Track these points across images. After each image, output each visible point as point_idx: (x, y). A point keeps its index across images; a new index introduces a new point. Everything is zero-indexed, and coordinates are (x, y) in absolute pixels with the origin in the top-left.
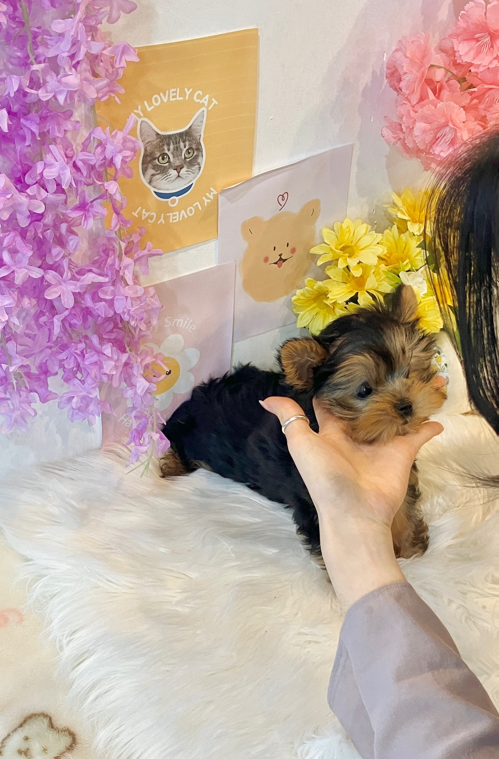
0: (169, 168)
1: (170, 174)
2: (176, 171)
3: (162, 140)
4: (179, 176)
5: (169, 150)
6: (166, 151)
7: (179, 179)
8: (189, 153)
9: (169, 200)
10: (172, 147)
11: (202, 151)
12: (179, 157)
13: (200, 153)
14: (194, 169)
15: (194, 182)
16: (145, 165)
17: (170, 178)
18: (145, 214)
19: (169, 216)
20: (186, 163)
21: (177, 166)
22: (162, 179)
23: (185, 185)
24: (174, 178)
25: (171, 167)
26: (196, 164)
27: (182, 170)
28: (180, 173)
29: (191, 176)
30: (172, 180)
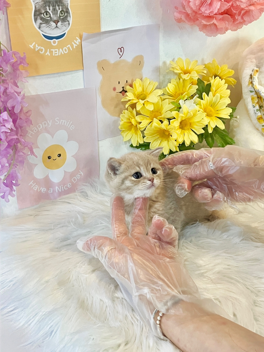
0: (50, 21)
1: (51, 24)
2: (54, 23)
3: (45, 3)
4: (57, 27)
5: (50, 10)
6: (48, 10)
7: (57, 28)
8: (62, 14)
9: (52, 41)
10: (51, 8)
11: (70, 14)
12: (56, 15)
13: (69, 15)
14: (66, 24)
15: (66, 32)
16: (36, 17)
17: (51, 27)
18: (38, 48)
19: (53, 51)
20: (61, 19)
21: (55, 20)
22: (47, 27)
23: (61, 33)
24: (54, 27)
25: (52, 21)
26: (66, 21)
27: (59, 23)
28: (58, 25)
29: (64, 28)
30: (53, 29)
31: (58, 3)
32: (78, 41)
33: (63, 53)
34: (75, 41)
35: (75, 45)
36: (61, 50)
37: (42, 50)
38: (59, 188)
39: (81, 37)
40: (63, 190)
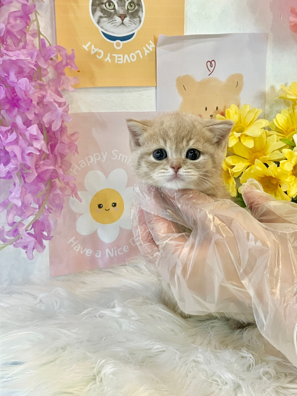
0: (114, 15)
1: (115, 19)
2: (120, 18)
4: (123, 23)
8: (131, 6)
9: (115, 42)
11: (142, 7)
12: (123, 7)
13: (140, 8)
14: (136, 21)
15: (136, 31)
16: (94, 7)
17: (115, 23)
18: (94, 50)
19: (115, 57)
20: (129, 14)
21: (121, 15)
22: (108, 23)
23: (128, 32)
24: (118, 24)
25: (116, 14)
26: (137, 16)
27: (126, 19)
28: (125, 21)
29: (134, 26)
30: (117, 26)
32: (151, 46)
33: (129, 61)
34: (147, 45)
35: (146, 51)
36: (126, 56)
37: (100, 54)
38: (111, 251)
39: (155, 41)
40: (116, 255)
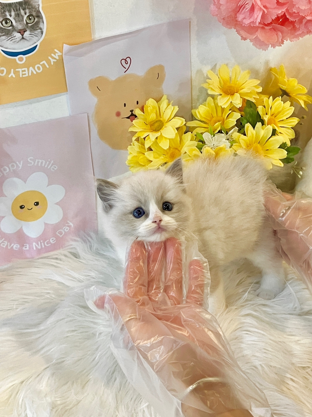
0: (13, 31)
1: (14, 35)
4: (23, 38)
7: (23, 40)
8: (30, 19)
9: (17, 58)
10: (13, 13)
12: (21, 22)
13: (41, 20)
19: (19, 71)
20: (29, 27)
21: (20, 30)
22: (8, 40)
23: (30, 46)
25: (15, 30)
26: (38, 28)
27: (25, 33)
28: (24, 36)
29: (35, 39)
30: (17, 41)
31: (24, 6)
32: (57, 54)
33: (35, 73)
34: (53, 55)
35: (52, 61)
36: (31, 68)
37: (2, 72)
38: (38, 244)
40: (43, 247)
